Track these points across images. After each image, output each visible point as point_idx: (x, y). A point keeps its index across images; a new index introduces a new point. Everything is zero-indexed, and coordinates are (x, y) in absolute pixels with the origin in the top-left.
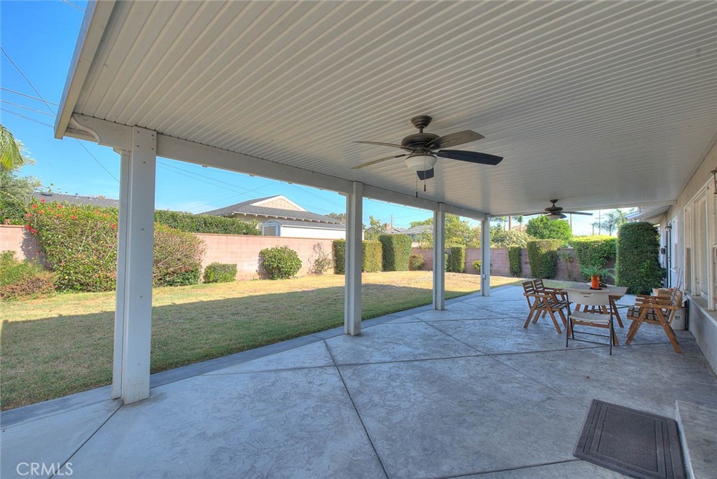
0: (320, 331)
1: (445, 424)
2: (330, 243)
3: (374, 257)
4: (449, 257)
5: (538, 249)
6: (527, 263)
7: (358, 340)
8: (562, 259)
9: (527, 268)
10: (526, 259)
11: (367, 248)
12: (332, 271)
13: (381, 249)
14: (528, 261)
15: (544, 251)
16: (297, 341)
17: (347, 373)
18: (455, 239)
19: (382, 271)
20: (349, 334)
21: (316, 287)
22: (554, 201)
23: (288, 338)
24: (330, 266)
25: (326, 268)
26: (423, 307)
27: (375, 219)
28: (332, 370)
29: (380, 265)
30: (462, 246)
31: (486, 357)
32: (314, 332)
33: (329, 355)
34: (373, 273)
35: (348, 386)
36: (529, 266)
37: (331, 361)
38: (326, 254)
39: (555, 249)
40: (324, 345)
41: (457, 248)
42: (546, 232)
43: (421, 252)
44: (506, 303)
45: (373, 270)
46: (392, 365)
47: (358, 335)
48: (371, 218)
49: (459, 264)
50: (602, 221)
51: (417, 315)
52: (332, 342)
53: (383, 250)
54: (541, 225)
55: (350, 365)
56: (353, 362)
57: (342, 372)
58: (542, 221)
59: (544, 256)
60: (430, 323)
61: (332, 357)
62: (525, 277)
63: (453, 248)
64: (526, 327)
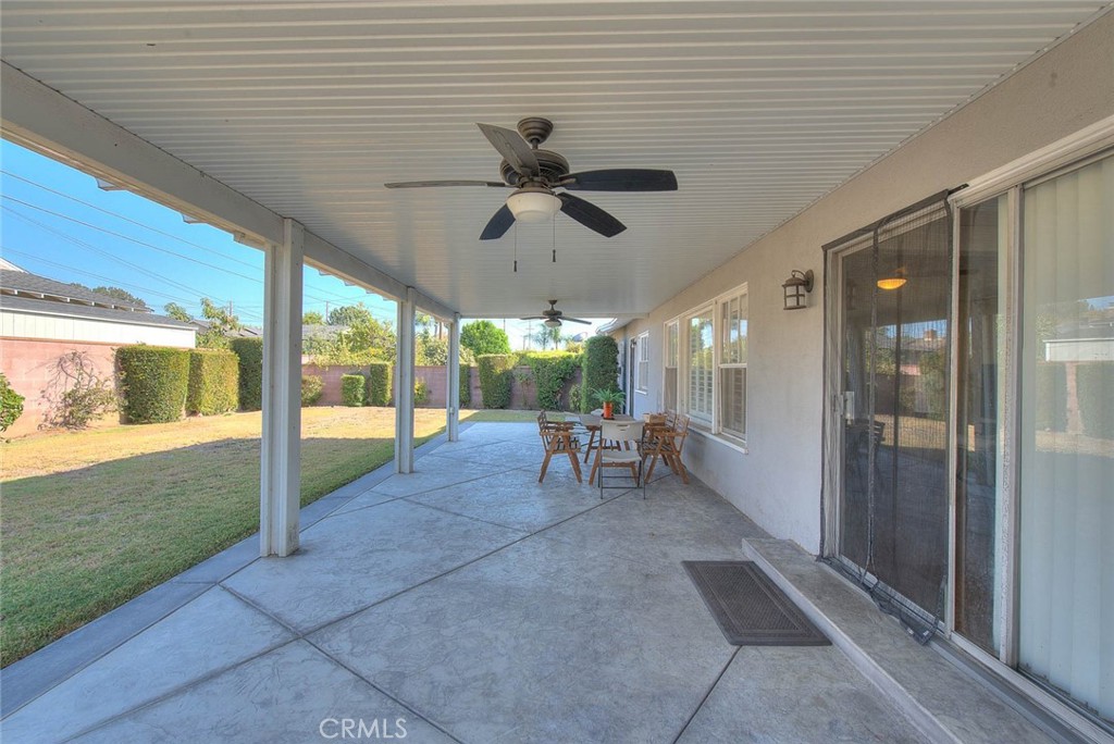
0: (191, 566)
1: (580, 671)
2: (111, 354)
3: (221, 384)
4: (367, 380)
5: (492, 367)
6: (477, 387)
7: (301, 563)
8: (518, 382)
9: (478, 396)
10: (476, 382)
11: (204, 365)
12: (113, 418)
13: (236, 368)
14: (479, 384)
15: (499, 370)
16: (141, 607)
17: (340, 643)
18: (372, 351)
19: (237, 411)
20: (272, 555)
21: (93, 458)
22: (553, 302)
23: (105, 607)
24: (111, 407)
25: (100, 410)
26: (377, 473)
27: (216, 305)
28: (298, 652)
29: (235, 399)
30: (388, 363)
31: (536, 538)
32: (176, 572)
33: (263, 618)
34: (220, 417)
35: (364, 672)
36: (480, 392)
37: (279, 630)
38: (102, 379)
39: (510, 368)
40: (227, 597)
41: (380, 365)
42: (483, 344)
43: (315, 373)
44: (487, 448)
45: (219, 410)
46: (413, 595)
47: (295, 552)
48: (205, 303)
49: (384, 391)
50: (534, 332)
51: (378, 488)
52: (244, 583)
53: (240, 369)
54: (477, 334)
55: (330, 624)
56: (333, 615)
57: (325, 647)
58: (478, 328)
59: (498, 377)
60: (411, 498)
61: (276, 619)
62: (475, 408)
63: (373, 366)
64: (540, 481)
